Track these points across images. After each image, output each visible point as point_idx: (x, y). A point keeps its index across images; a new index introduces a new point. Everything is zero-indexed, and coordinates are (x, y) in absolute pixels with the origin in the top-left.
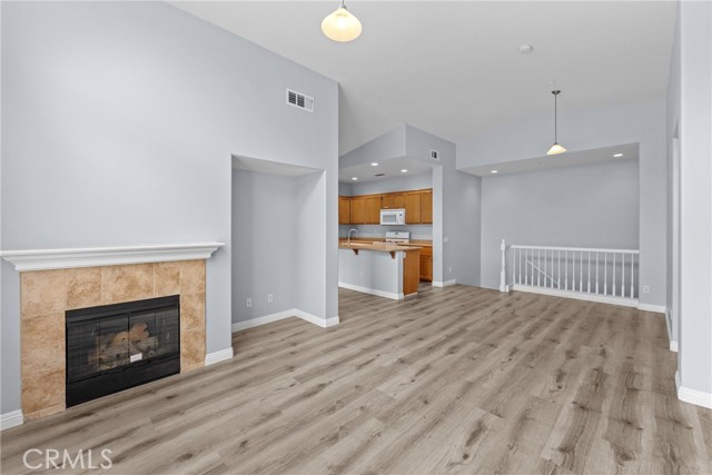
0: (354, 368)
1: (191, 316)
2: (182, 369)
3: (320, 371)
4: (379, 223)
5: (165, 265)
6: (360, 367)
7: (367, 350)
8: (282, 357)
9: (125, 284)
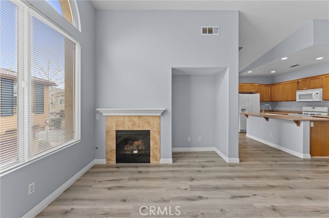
0: (229, 196)
1: (154, 140)
2: (151, 162)
3: (206, 188)
4: (296, 101)
5: (145, 117)
6: (234, 197)
7: (248, 187)
8: (192, 171)
9: (132, 123)
